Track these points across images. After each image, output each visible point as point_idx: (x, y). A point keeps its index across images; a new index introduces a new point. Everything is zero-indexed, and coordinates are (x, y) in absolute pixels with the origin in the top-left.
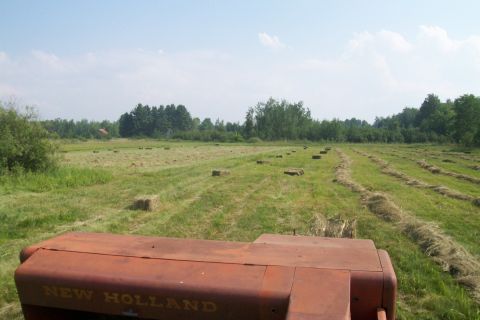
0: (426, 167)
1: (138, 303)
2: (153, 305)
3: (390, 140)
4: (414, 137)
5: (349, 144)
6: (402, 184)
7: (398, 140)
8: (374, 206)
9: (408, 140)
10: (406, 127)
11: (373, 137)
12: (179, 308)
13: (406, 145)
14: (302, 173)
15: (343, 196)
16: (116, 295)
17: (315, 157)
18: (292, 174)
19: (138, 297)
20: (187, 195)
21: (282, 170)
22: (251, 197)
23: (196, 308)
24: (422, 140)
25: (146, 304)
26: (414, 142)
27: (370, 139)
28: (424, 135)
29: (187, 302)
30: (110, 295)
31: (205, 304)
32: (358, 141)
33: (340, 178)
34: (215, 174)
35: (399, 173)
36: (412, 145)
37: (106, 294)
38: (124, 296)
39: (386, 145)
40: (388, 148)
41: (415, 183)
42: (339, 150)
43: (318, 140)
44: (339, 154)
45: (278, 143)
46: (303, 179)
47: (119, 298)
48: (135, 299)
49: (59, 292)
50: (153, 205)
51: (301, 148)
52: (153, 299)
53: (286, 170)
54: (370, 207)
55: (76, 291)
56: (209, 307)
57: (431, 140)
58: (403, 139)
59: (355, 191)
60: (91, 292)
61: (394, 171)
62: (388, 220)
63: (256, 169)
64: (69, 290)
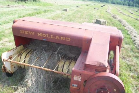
0: (130, 12)
1: (47, 37)
2: (52, 37)
3: (124, 5)
4: (131, 5)
5: (112, 4)
6: (122, 14)
7: (126, 5)
8: (114, 16)
9: (129, 5)
10: (129, 1)
11: (119, 3)
12: (59, 39)
13: (128, 7)
14: (98, 9)
15: (107, 14)
16: (41, 34)
17: (102, 6)
18: (96, 9)
19: (47, 35)
20: (73, 10)
21: (93, 8)
22: (87, 12)
23: (64, 39)
24: (133, 6)
25: (50, 37)
26: (131, 6)
27: (118, 4)
28: (134, 4)
29: (62, 37)
30: (40, 34)
31: (67, 38)
32: (114, 4)
33: (107, 11)
34: (77, 7)
35: (122, 12)
36: (130, 7)
37: (38, 33)
38: (43, 34)
39: (122, 6)
40: (122, 7)
41: (125, 14)
42: (108, 5)
43: (103, 2)
44: (108, 6)
45: (91, 1)
46: (99, 10)
47: (42, 35)
48: (46, 36)
49: (24, 32)
50: (68, 11)
51: (98, 4)
52: (52, 36)
53: (94, 8)
54: (113, 16)
55: (29, 32)
56: (68, 39)
57: (136, 6)
58: (128, 5)
59: (110, 14)
60: (34, 33)
61: (121, 12)
62: (116, 19)
63: (87, 7)
64: (27, 32)
